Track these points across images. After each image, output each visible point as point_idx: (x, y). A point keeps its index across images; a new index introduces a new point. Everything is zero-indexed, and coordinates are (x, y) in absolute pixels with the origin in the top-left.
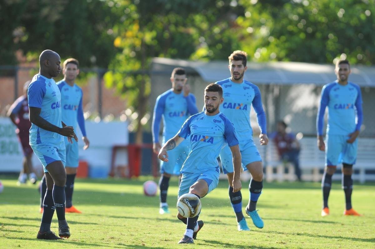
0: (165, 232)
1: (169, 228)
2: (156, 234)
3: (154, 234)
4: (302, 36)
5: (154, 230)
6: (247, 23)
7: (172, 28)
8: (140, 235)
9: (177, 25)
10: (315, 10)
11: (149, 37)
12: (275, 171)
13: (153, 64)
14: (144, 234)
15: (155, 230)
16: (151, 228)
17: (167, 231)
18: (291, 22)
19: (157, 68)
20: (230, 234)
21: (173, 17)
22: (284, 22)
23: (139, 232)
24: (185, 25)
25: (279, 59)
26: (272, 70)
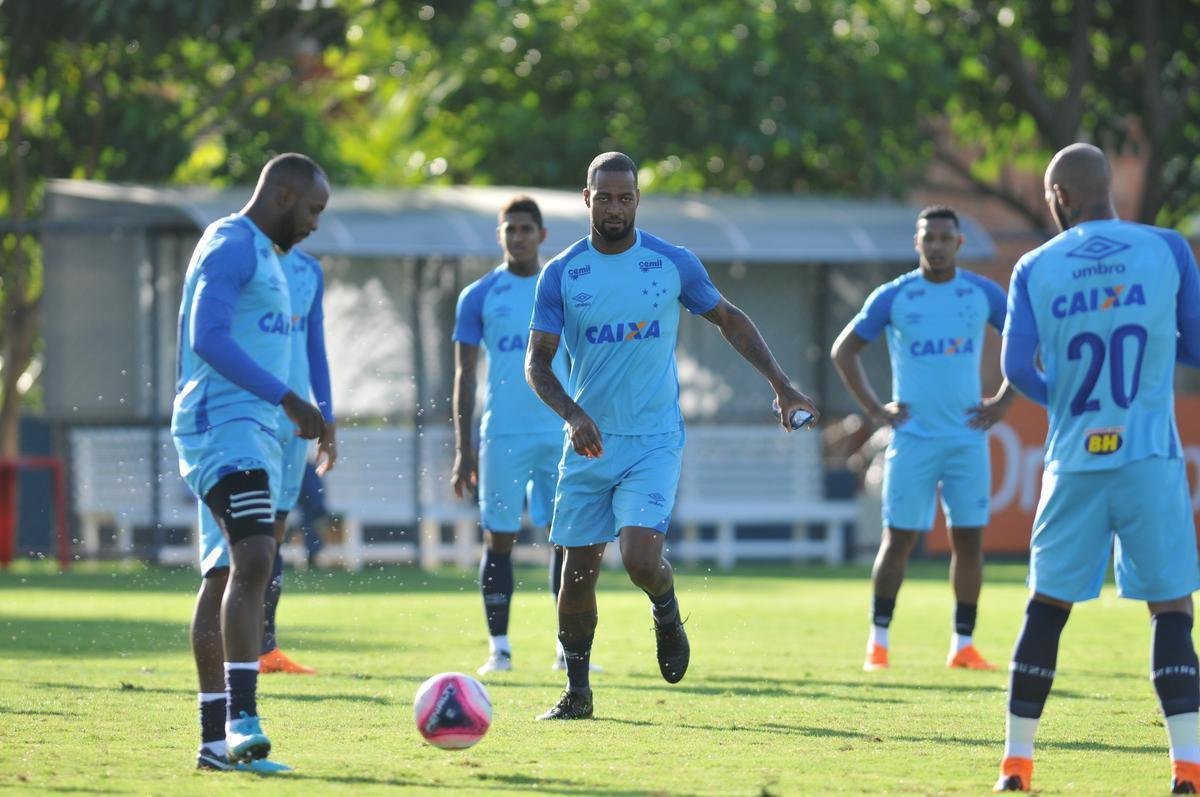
0: (93, 737)
1: (104, 724)
2: (64, 743)
3: (56, 742)
4: (530, 100)
5: (57, 731)
6: (353, 62)
7: (113, 84)
8: (11, 747)
9: (126, 73)
10: (569, 21)
11: (36, 112)
12: (447, 534)
13: (50, 198)
14: (22, 745)
15: (61, 730)
16: (48, 724)
17: (101, 733)
18: (492, 58)
19: (62, 211)
20: (302, 739)
21: (113, 50)
22: (471, 56)
23: (8, 739)
24: (153, 74)
25: (458, 178)
26: (437, 212)
